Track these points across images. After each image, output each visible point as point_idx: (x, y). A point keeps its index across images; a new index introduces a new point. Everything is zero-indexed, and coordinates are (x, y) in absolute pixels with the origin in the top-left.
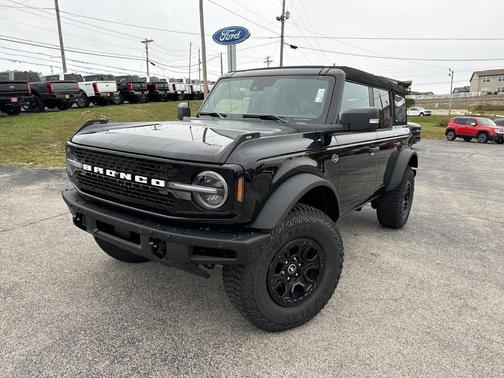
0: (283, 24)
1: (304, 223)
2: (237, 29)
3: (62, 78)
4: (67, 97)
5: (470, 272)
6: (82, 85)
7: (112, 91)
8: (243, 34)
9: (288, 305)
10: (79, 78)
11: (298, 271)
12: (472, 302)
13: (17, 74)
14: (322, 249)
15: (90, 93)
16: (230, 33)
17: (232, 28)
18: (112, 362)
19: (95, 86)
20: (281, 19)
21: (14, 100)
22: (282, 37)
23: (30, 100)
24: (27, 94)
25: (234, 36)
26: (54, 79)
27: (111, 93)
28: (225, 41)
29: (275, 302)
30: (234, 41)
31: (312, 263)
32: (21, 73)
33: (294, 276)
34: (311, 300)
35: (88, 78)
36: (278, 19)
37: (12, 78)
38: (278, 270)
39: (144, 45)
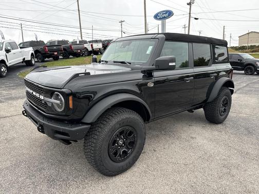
0: (190, 6)
1: (127, 118)
2: (167, 12)
3: (78, 43)
4: (79, 51)
5: (247, 153)
6: (86, 45)
7: (100, 47)
8: (170, 14)
9: (120, 162)
10: (85, 42)
11: (124, 143)
12: (234, 171)
13: (59, 42)
14: (136, 131)
15: (90, 49)
16: (163, 14)
17: (164, 11)
18: (27, 178)
19: (92, 45)
20: (189, 4)
21: (56, 53)
22: (190, 14)
23: (62, 53)
24: (62, 51)
25: (165, 15)
26: (74, 43)
27: (100, 49)
28: (160, 18)
29: (113, 161)
30: (165, 18)
31: (131, 138)
32: (60, 41)
33: (122, 146)
34: (131, 157)
35: (90, 42)
36: (188, 4)
37: (56, 44)
38: (114, 144)
39: (120, 23)
